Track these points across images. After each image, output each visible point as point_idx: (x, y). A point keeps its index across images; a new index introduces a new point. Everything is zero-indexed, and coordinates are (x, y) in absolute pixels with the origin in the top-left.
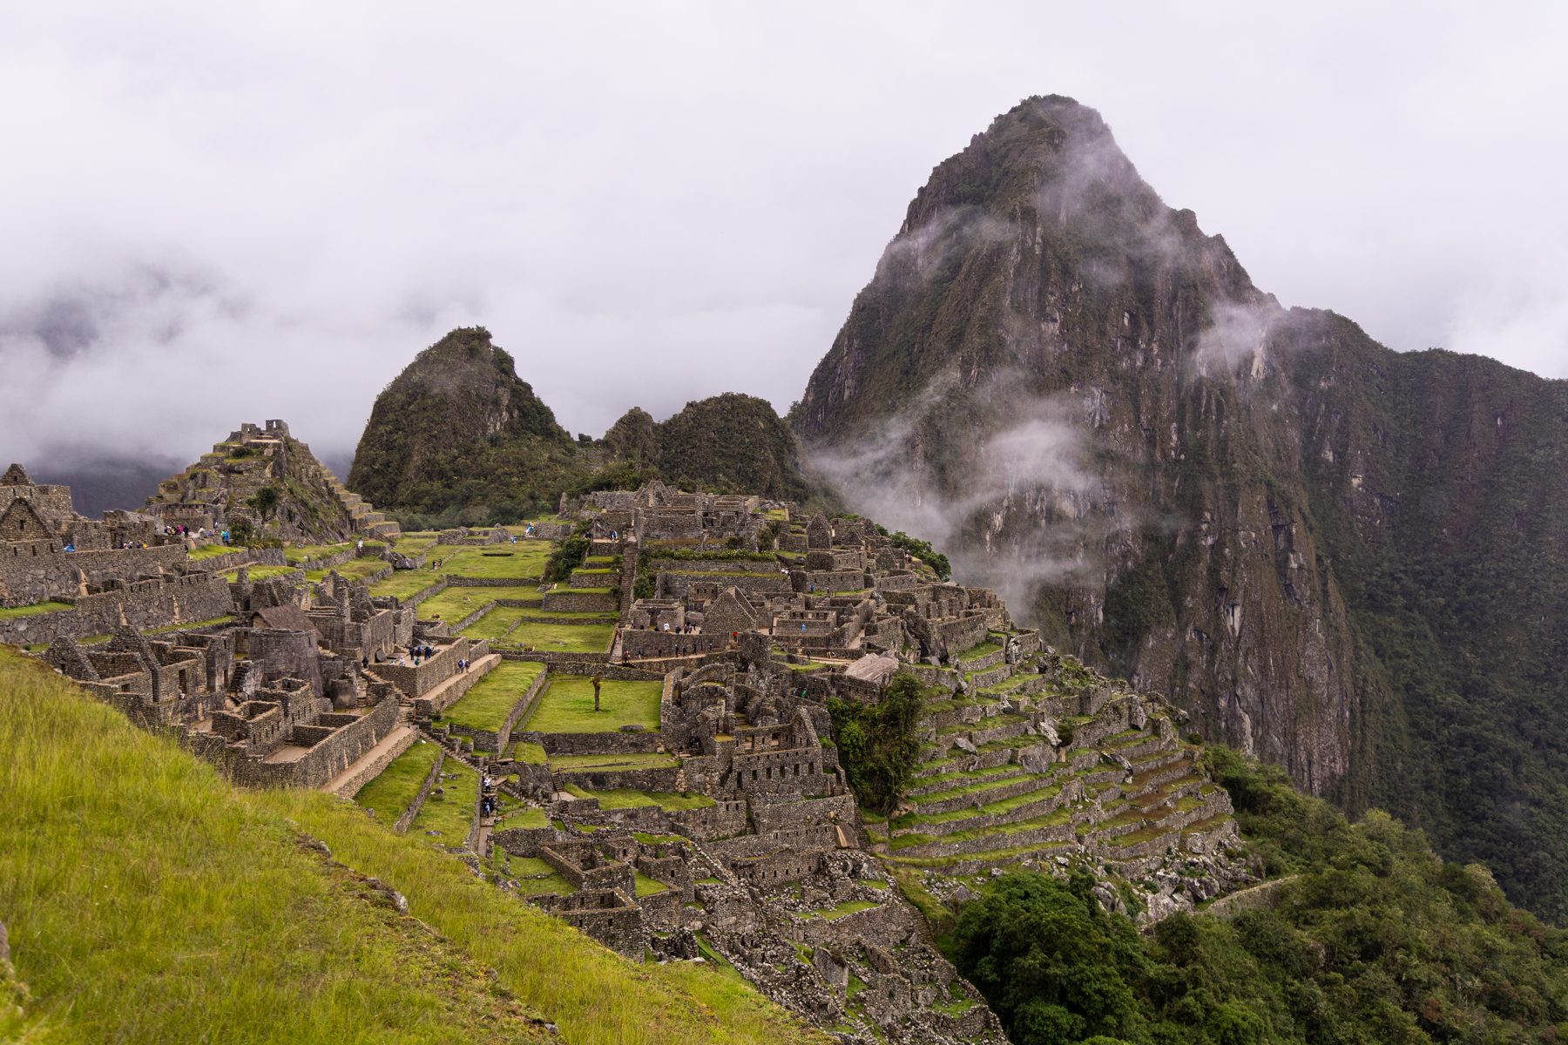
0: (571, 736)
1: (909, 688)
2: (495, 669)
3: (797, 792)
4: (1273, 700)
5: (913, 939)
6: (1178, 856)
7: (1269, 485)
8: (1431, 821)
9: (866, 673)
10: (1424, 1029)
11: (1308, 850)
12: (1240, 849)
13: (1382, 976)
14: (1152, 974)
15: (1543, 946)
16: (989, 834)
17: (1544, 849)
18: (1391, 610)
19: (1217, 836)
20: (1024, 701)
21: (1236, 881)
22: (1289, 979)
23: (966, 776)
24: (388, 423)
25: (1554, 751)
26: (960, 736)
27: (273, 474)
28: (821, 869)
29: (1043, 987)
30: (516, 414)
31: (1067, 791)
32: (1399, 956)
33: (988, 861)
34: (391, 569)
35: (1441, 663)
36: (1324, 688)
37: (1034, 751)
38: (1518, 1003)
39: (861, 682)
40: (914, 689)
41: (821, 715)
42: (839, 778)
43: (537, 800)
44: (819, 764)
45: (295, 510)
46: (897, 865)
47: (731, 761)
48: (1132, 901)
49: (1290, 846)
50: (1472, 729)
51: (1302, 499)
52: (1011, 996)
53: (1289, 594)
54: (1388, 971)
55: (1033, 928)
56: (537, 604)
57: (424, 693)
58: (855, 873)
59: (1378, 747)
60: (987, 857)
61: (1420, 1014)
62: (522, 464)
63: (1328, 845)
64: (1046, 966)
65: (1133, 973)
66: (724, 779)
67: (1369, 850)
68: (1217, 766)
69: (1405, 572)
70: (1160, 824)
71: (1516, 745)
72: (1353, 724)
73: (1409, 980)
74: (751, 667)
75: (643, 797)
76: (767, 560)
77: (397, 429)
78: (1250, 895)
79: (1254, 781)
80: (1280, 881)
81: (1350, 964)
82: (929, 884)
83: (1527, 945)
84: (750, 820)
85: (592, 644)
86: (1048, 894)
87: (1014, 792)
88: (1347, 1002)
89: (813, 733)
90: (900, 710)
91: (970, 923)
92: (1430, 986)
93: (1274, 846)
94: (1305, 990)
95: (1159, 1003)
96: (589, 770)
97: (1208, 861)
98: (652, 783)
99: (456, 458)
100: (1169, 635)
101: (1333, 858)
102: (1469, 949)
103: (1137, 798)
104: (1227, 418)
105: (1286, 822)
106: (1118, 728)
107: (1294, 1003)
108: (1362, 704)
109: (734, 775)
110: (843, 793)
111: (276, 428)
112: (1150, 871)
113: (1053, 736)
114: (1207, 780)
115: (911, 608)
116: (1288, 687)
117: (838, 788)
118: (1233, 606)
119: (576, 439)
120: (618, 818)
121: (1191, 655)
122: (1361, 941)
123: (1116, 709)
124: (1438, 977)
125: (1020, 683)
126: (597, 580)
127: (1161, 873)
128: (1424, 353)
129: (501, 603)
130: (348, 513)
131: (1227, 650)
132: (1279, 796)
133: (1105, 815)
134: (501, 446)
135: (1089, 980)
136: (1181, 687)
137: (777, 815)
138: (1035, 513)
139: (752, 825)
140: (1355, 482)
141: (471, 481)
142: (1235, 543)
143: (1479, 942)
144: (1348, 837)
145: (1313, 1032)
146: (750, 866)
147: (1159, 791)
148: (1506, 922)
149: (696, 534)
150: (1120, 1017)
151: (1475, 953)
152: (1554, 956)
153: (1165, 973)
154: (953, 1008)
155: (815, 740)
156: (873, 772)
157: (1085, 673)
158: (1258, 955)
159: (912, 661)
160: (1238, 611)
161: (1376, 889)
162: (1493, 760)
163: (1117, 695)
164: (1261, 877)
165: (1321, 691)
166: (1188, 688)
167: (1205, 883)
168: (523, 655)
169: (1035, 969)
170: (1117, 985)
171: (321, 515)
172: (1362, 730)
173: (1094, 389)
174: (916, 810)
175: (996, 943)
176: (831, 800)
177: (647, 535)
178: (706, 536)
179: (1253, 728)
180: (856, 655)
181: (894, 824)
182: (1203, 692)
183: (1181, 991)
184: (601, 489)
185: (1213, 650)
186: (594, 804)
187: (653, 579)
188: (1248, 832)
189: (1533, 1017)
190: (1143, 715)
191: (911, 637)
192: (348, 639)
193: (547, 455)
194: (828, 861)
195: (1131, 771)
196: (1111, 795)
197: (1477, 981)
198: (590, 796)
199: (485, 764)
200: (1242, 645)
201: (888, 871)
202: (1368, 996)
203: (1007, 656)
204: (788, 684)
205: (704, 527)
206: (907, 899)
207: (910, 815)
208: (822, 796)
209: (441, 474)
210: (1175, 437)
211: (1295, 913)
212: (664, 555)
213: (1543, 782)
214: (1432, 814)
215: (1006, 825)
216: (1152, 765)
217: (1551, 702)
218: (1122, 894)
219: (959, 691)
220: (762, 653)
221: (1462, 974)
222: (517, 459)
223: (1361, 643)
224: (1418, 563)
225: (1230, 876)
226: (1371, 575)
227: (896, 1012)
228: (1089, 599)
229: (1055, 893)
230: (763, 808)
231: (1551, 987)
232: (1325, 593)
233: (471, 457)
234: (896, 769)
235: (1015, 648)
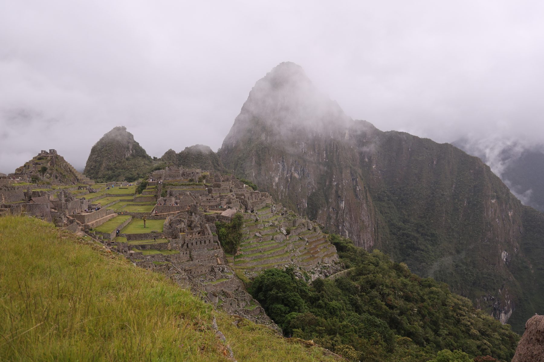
0: (135, 235)
1: (239, 218)
2: (115, 217)
3: (206, 249)
4: (354, 226)
5: (240, 289)
6: (321, 264)
7: (351, 168)
8: (396, 257)
9: (227, 214)
10: (388, 306)
11: (357, 261)
12: (338, 262)
13: (376, 293)
14: (310, 295)
15: (420, 283)
16: (264, 259)
17: (424, 262)
18: (384, 201)
19: (332, 258)
20: (276, 223)
21: (337, 270)
22: (350, 295)
23: (258, 244)
24: (95, 155)
25: (426, 236)
26: (257, 232)
27: (51, 165)
28: (212, 270)
29: (276, 299)
30: (134, 151)
31: (288, 247)
32: (380, 287)
33: (264, 267)
34: (88, 192)
35: (397, 214)
36: (367, 223)
37: (279, 236)
38: (413, 298)
39: (225, 217)
40: (240, 218)
41: (213, 226)
42: (218, 244)
43: (123, 253)
44: (212, 240)
45: (58, 175)
46: (236, 269)
47: (185, 240)
48: (307, 277)
49: (352, 260)
50: (405, 232)
51: (360, 171)
52: (268, 303)
53: (357, 197)
54: (377, 291)
55: (274, 283)
56: (132, 201)
57: (88, 223)
58: (223, 271)
59: (382, 238)
60: (264, 266)
61: (386, 302)
62: (136, 165)
63: (363, 259)
64: (278, 293)
65: (305, 295)
66: (183, 246)
67: (373, 260)
68: (332, 239)
69: (387, 191)
70: (316, 255)
71: (417, 235)
72: (375, 232)
73: (383, 293)
74: (193, 214)
75: (157, 251)
76: (201, 185)
77: (98, 156)
78: (340, 274)
79: (342, 243)
80: (349, 269)
81: (367, 290)
82: (245, 273)
83: (416, 283)
84: (190, 257)
85: (147, 210)
86: (280, 274)
87: (273, 248)
88: (366, 300)
89: (210, 231)
90: (236, 224)
91: (256, 283)
92: (389, 295)
93: (348, 260)
94: (354, 297)
95: (312, 303)
96: (140, 244)
97: (329, 265)
98: (160, 247)
99: (116, 164)
100: (325, 210)
101: (364, 263)
102: (400, 284)
103: (310, 249)
104: (339, 150)
105: (351, 254)
106: (304, 230)
107: (352, 301)
108: (377, 226)
109: (186, 244)
110: (220, 248)
111: (53, 152)
112: (313, 269)
113: (285, 232)
114: (329, 243)
115: (243, 197)
116: (358, 223)
117: (218, 247)
118: (342, 201)
119: (153, 158)
120: (149, 257)
121: (331, 215)
122: (370, 284)
123: (303, 224)
124: (391, 292)
125: (275, 218)
126: (150, 193)
127: (316, 269)
128: (390, 132)
129: (121, 201)
130: (76, 177)
131: (341, 213)
132: (349, 246)
133: (300, 254)
134: (130, 161)
135: (290, 297)
136: (329, 224)
137: (199, 255)
138: (287, 177)
139: (191, 258)
140: (374, 167)
141: (120, 170)
142: (342, 184)
143: (403, 283)
144: (368, 257)
145: (357, 309)
146: (190, 270)
147: (316, 247)
148: (411, 278)
149: (180, 178)
150: (299, 306)
151: (401, 285)
152: (423, 286)
153: (314, 295)
154: (251, 307)
155: (210, 233)
156: (229, 242)
157: (295, 215)
158: (342, 289)
159: (243, 212)
160: (343, 202)
161: (375, 269)
162: (411, 240)
163: (304, 221)
164: (344, 269)
165: (366, 223)
166: (331, 224)
167: (328, 271)
168: (126, 214)
169: (274, 294)
170: (298, 298)
171: (67, 177)
172: (377, 233)
173: (302, 142)
174: (243, 253)
175: (263, 289)
176: (216, 250)
177: (165, 179)
178: (182, 179)
179: (348, 234)
180: (225, 210)
181: (236, 257)
182: (335, 225)
183: (319, 299)
184: (157, 170)
185: (337, 213)
186: (141, 253)
187: (167, 191)
188: (341, 257)
189: (417, 301)
190: (311, 226)
191: (242, 205)
192: (63, 207)
193: (143, 163)
194: (214, 268)
195: (308, 241)
196: (302, 248)
197: (402, 293)
198: (140, 251)
199: (106, 243)
200: (345, 211)
201: (233, 270)
202: (372, 298)
203: (272, 210)
204: (204, 218)
205: (182, 176)
206: (239, 278)
207: (241, 255)
208: (213, 249)
209: (111, 169)
210: (325, 155)
211: (353, 278)
212: (170, 185)
213: (424, 245)
214: (396, 255)
215: (271, 257)
216: (314, 240)
217: (425, 224)
218: (304, 275)
219: (257, 220)
220: (196, 210)
221: (398, 291)
222: (134, 164)
223: (377, 210)
224: (390, 188)
225: (335, 269)
226: (379, 192)
227: (233, 309)
228: (303, 200)
229: (282, 274)
230: (194, 253)
231: (421, 293)
232: (367, 196)
233: (121, 164)
234: (236, 241)
235: (274, 208)
